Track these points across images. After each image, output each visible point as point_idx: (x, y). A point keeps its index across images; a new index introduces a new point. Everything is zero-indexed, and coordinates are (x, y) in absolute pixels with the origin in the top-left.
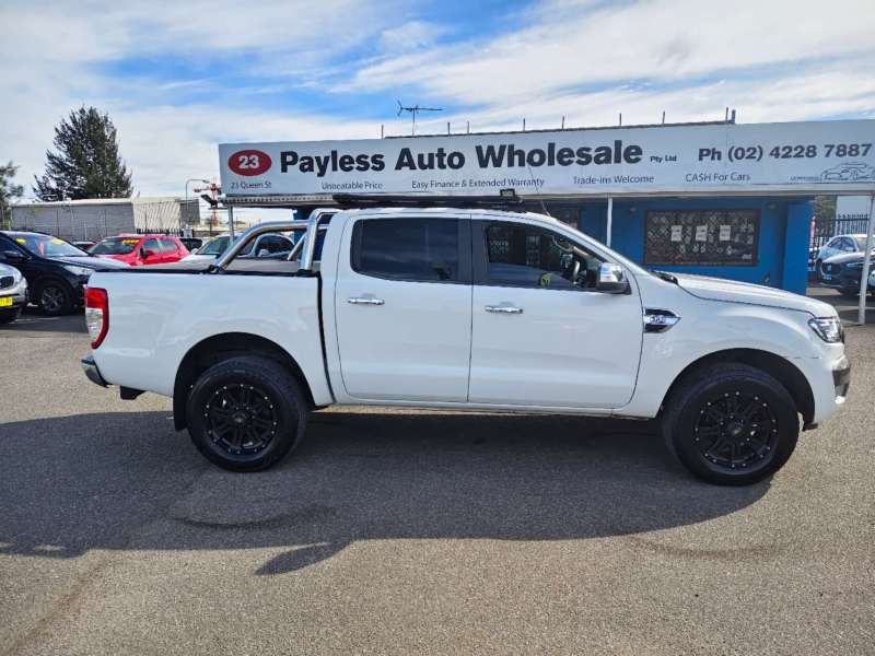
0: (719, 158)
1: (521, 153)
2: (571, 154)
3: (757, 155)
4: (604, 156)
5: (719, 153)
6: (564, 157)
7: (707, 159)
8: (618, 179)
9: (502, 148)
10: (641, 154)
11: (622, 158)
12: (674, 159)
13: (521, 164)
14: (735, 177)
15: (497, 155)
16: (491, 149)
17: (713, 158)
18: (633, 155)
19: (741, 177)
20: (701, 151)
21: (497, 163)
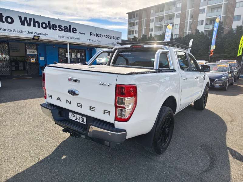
0: (94, 36)
1: (38, 23)
2: (56, 27)
3: (102, 36)
4: (67, 29)
5: (94, 34)
6: (54, 27)
7: (92, 35)
8: (71, 38)
9: (30, 19)
10: (76, 31)
11: (72, 31)
12: (84, 34)
13: (39, 27)
14: (98, 41)
15: (28, 22)
16: (25, 18)
17: (93, 36)
18: (74, 30)
19: (99, 42)
20: (91, 33)
21: (29, 25)
